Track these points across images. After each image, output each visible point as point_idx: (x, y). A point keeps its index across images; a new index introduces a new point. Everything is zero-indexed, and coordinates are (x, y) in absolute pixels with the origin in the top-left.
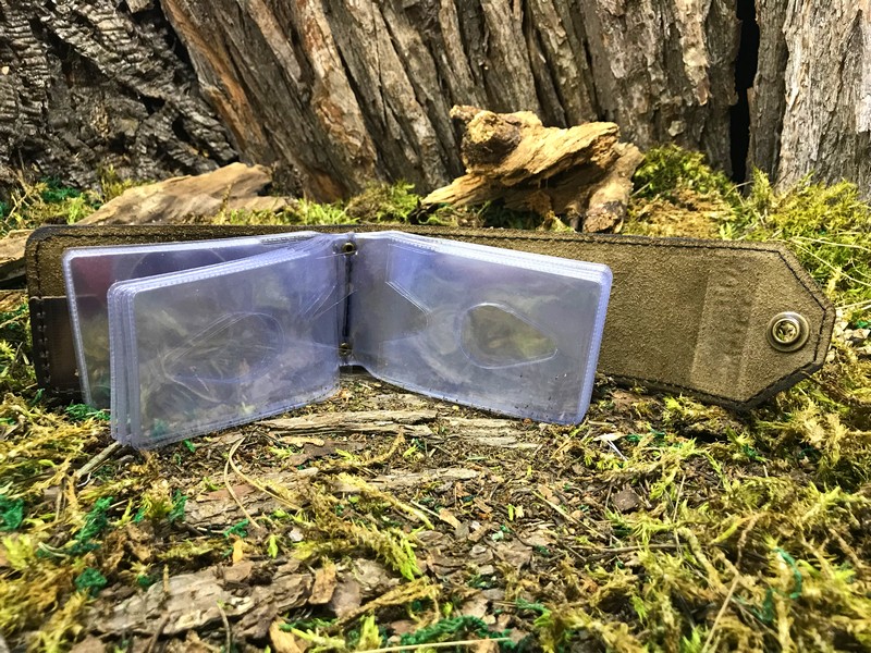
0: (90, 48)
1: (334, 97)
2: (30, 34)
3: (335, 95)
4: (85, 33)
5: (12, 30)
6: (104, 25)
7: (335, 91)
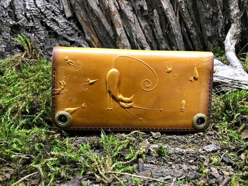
0: (56, 28)
2: (40, 25)
4: (55, 24)
5: (35, 24)
6: (60, 22)
7: (123, 40)
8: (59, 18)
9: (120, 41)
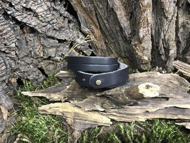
1: (143, 45)
3: (144, 44)
6: (39, 10)
7: (145, 42)
8: (38, 4)
9: (141, 43)
